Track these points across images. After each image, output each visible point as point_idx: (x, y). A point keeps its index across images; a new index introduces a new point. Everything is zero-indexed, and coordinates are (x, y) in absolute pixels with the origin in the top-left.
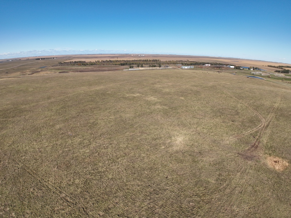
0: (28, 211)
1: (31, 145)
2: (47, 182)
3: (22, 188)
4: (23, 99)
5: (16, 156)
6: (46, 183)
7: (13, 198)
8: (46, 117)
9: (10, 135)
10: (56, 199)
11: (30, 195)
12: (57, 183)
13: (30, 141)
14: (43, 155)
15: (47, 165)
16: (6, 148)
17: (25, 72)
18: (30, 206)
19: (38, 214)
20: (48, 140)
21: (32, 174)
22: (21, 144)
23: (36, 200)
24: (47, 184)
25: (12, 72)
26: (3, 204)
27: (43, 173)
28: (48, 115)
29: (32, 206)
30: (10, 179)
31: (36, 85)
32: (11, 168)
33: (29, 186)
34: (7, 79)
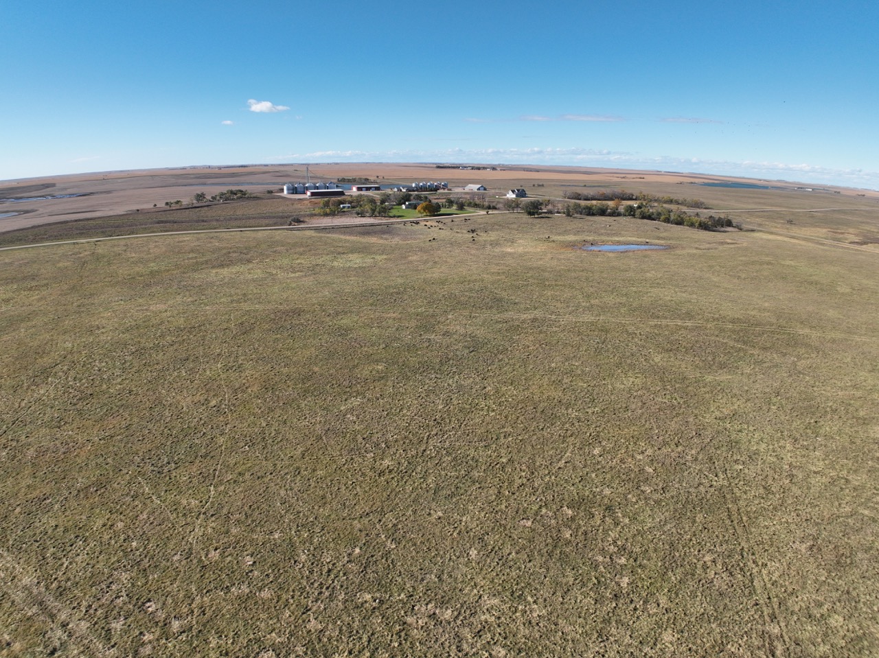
1: (776, 445)
2: (757, 566)
4: (810, 308)
5: (723, 452)
6: (754, 566)
8: (855, 387)
9: (734, 391)
12: (782, 586)
13: (779, 434)
14: (794, 489)
15: (787, 523)
16: (709, 419)
17: (842, 233)
20: (831, 457)
21: (735, 522)
22: (751, 428)
24: (754, 571)
25: (804, 225)
27: (765, 537)
28: (864, 384)
30: (675, 499)
31: (865, 282)
32: (693, 474)
34: (786, 239)
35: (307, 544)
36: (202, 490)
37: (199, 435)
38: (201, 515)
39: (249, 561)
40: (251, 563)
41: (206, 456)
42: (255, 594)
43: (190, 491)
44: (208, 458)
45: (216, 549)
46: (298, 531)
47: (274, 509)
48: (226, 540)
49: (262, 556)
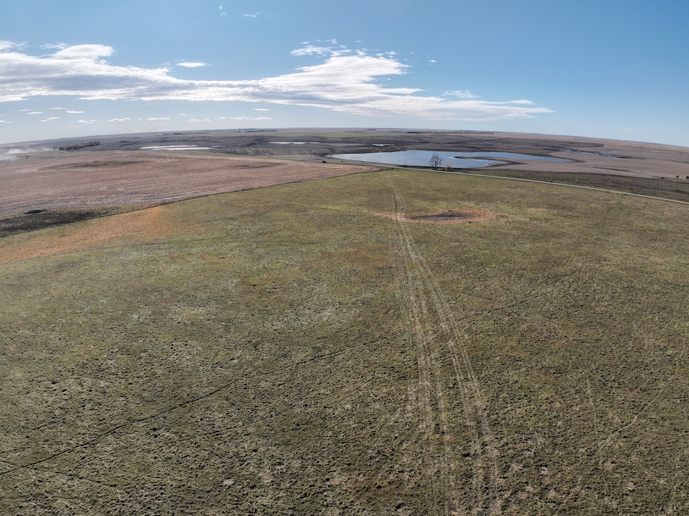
35: (679, 503)
36: (629, 414)
37: (647, 372)
38: (617, 432)
39: (631, 486)
40: (631, 489)
41: (644, 390)
42: (619, 512)
43: (619, 410)
44: (646, 393)
45: (613, 463)
46: (680, 489)
47: (672, 460)
48: (624, 461)
49: (641, 490)
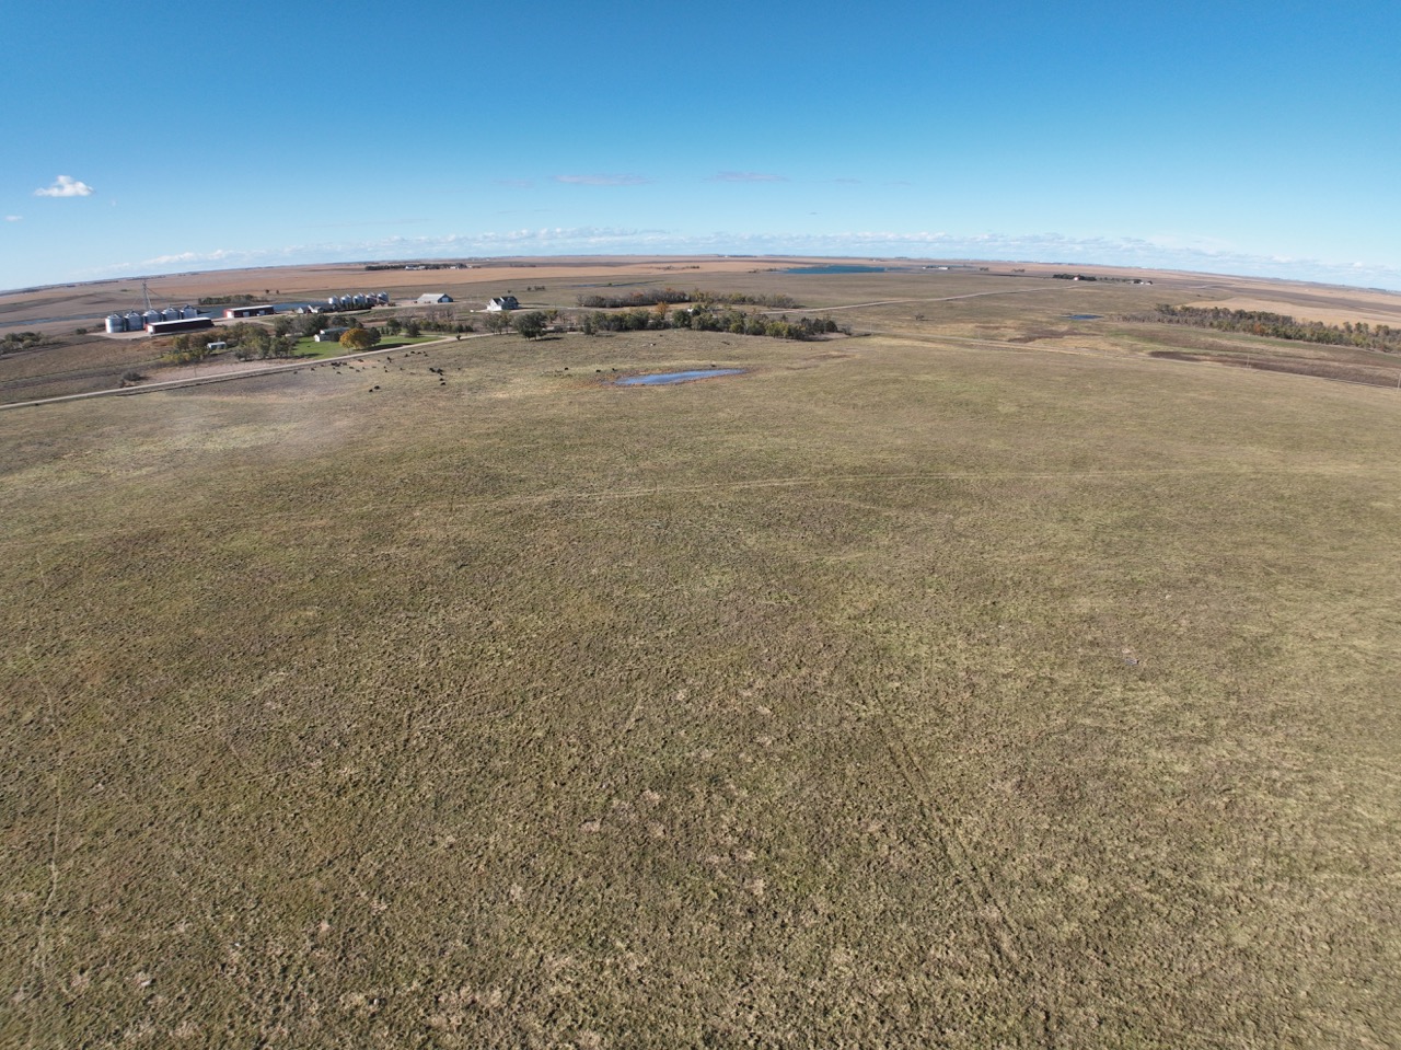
0: (822, 904)
1: (942, 645)
2: (948, 825)
3: (840, 800)
4: (962, 441)
5: (867, 666)
6: (943, 826)
7: (788, 824)
8: (1041, 545)
9: (869, 575)
10: (954, 914)
11: (860, 845)
12: (988, 848)
13: (944, 629)
14: (979, 704)
15: (978, 754)
16: (839, 621)
17: (997, 328)
18: (840, 891)
19: (855, 936)
20: (1023, 651)
21: (903, 767)
22: (903, 626)
23: (873, 875)
24: (945, 833)
25: (942, 320)
26: (739, 829)
27: (951, 781)
28: (1053, 539)
29: (845, 892)
30: (810, 748)
31: (1036, 394)
32: (830, 706)
33: (871, 807)
34: (916, 343)
